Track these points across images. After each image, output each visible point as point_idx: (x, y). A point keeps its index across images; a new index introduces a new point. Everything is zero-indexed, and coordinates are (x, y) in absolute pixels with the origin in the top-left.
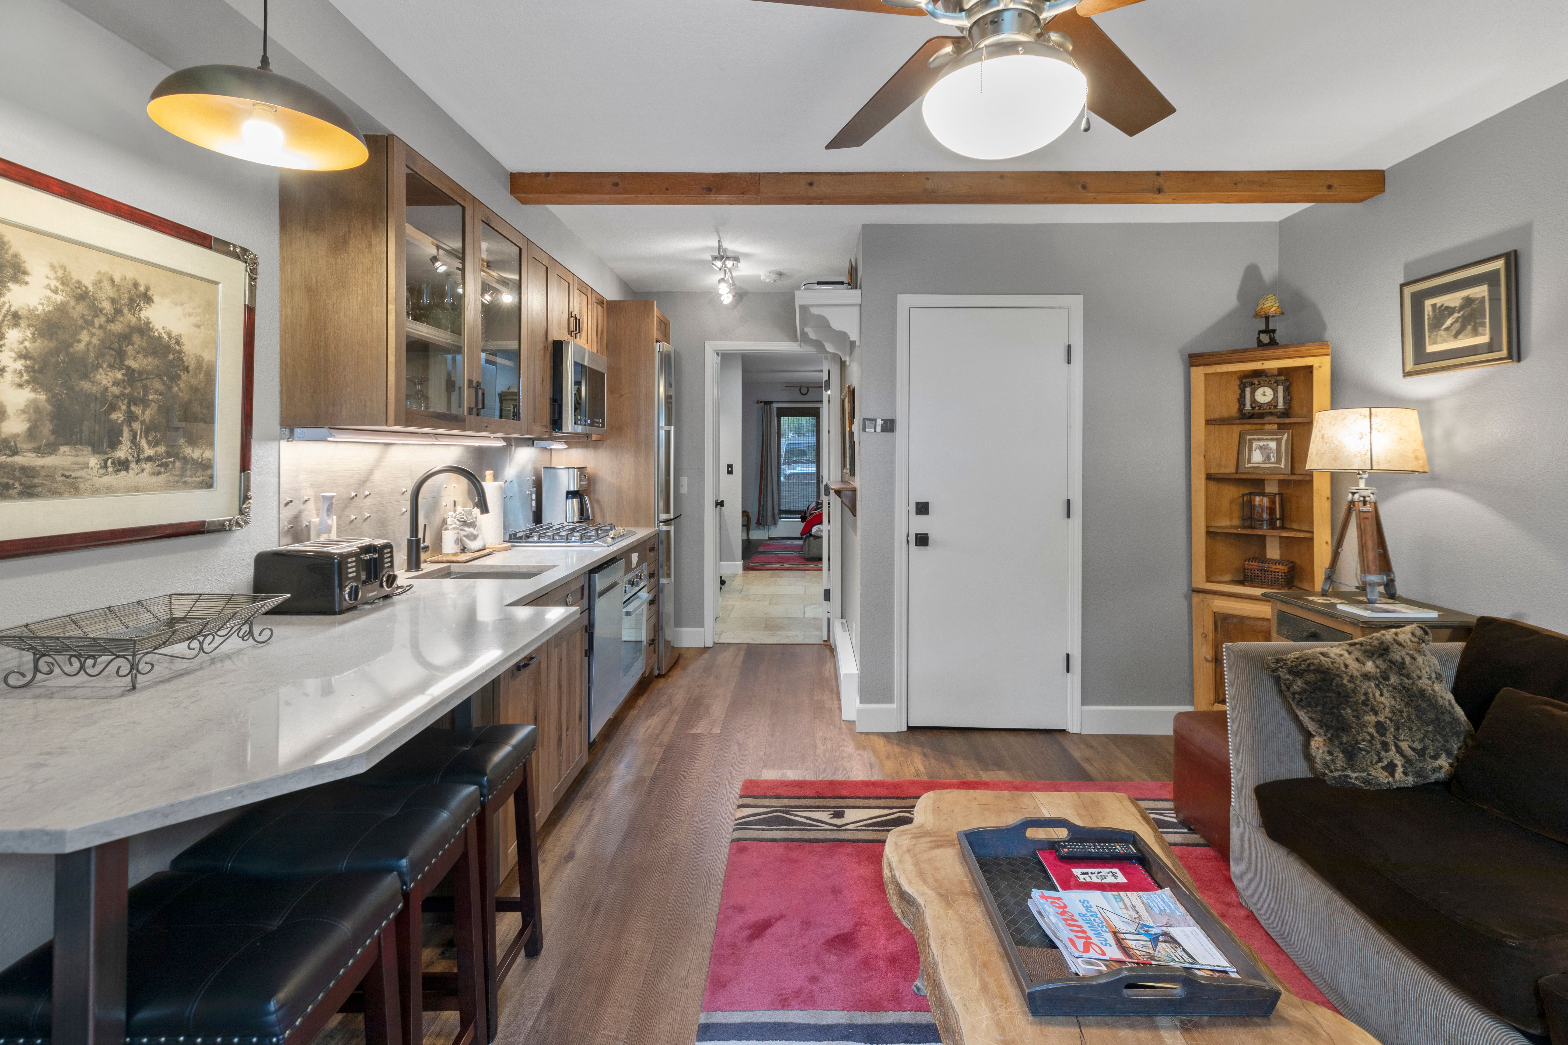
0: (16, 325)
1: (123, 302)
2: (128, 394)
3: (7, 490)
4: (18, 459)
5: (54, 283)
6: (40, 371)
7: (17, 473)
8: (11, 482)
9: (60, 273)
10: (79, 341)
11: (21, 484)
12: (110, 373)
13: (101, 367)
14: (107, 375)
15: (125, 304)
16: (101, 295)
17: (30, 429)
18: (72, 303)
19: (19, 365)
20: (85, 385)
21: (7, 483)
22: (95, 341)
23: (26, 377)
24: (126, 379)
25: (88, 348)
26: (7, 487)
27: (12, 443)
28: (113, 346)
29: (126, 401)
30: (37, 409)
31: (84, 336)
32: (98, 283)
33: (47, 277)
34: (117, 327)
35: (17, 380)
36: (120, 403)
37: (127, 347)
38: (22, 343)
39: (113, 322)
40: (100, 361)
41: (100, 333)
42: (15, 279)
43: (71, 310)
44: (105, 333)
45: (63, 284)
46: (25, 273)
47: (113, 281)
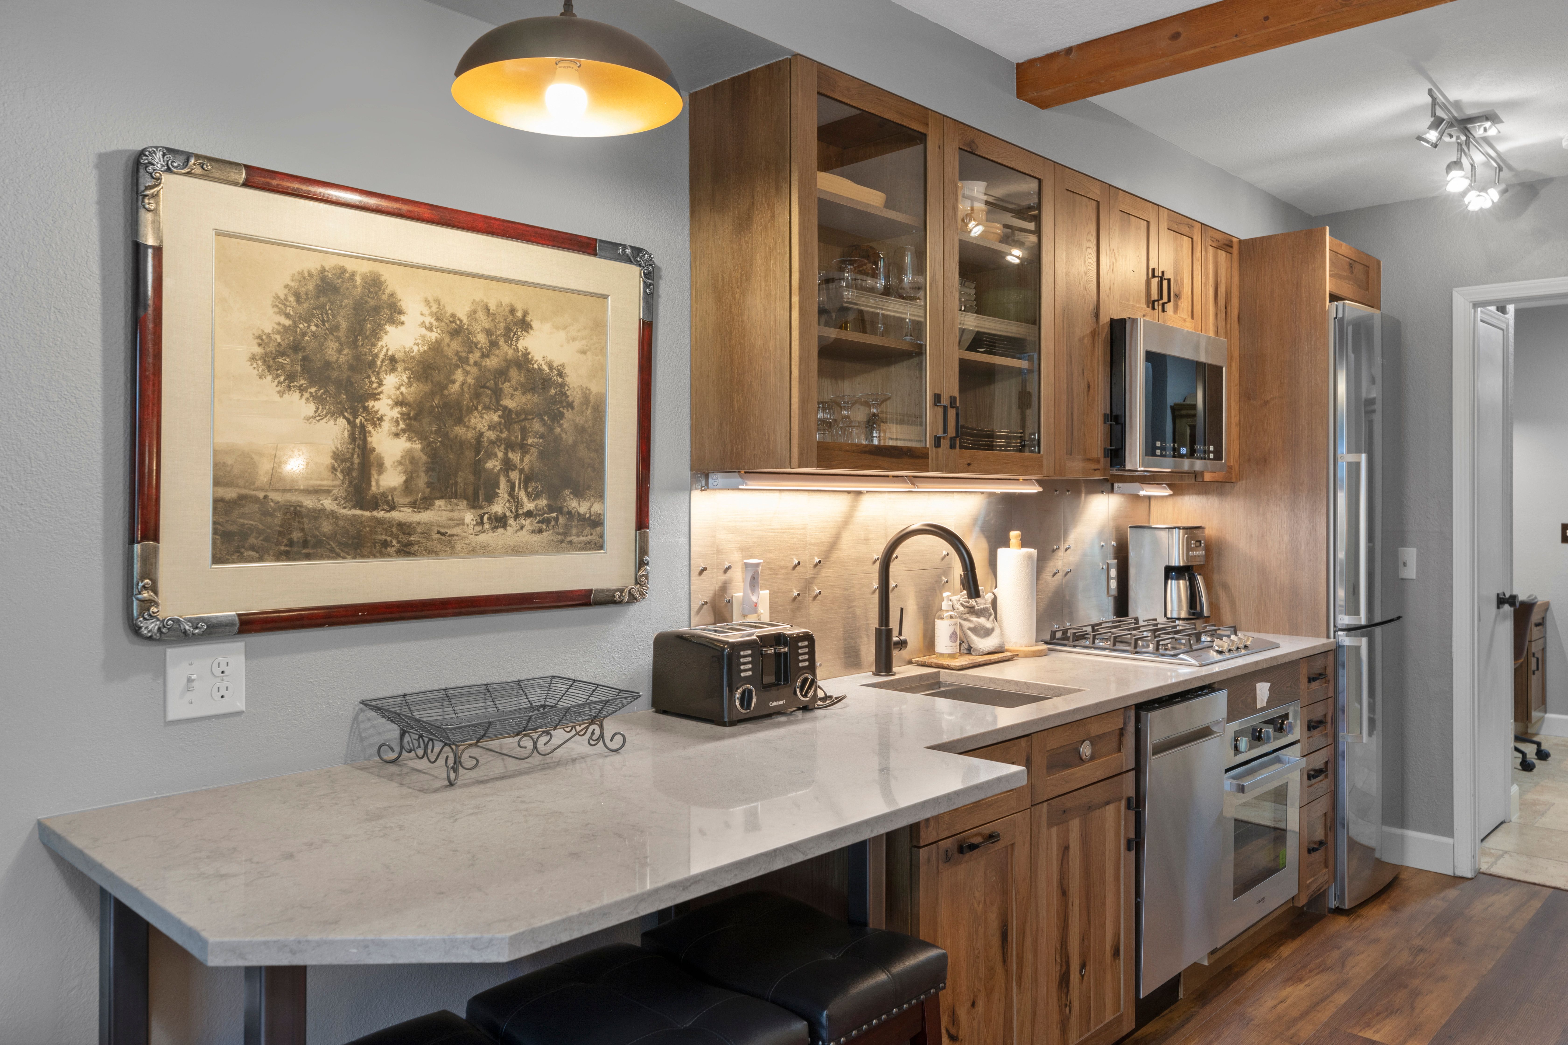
0: (393, 369)
1: (498, 333)
2: (505, 439)
3: (386, 548)
4: (395, 515)
5: (429, 320)
6: (415, 418)
7: (394, 530)
8: (389, 539)
9: (434, 309)
10: (454, 382)
11: (399, 542)
12: (485, 416)
13: (476, 409)
14: (482, 418)
15: (501, 335)
16: (476, 327)
17: (406, 482)
18: (447, 340)
19: (396, 413)
20: (459, 430)
21: (386, 540)
22: (470, 380)
23: (402, 425)
24: (503, 421)
25: (462, 389)
26: (385, 544)
27: (390, 498)
28: (488, 384)
29: (503, 447)
30: (413, 460)
31: (459, 376)
32: (472, 314)
33: (422, 314)
34: (492, 363)
35: (394, 429)
36: (496, 450)
37: (503, 384)
38: (398, 389)
39: (488, 356)
40: (475, 402)
41: (474, 370)
42: (392, 321)
43: (446, 348)
44: (480, 370)
45: (437, 319)
46: (401, 312)
47: (488, 310)
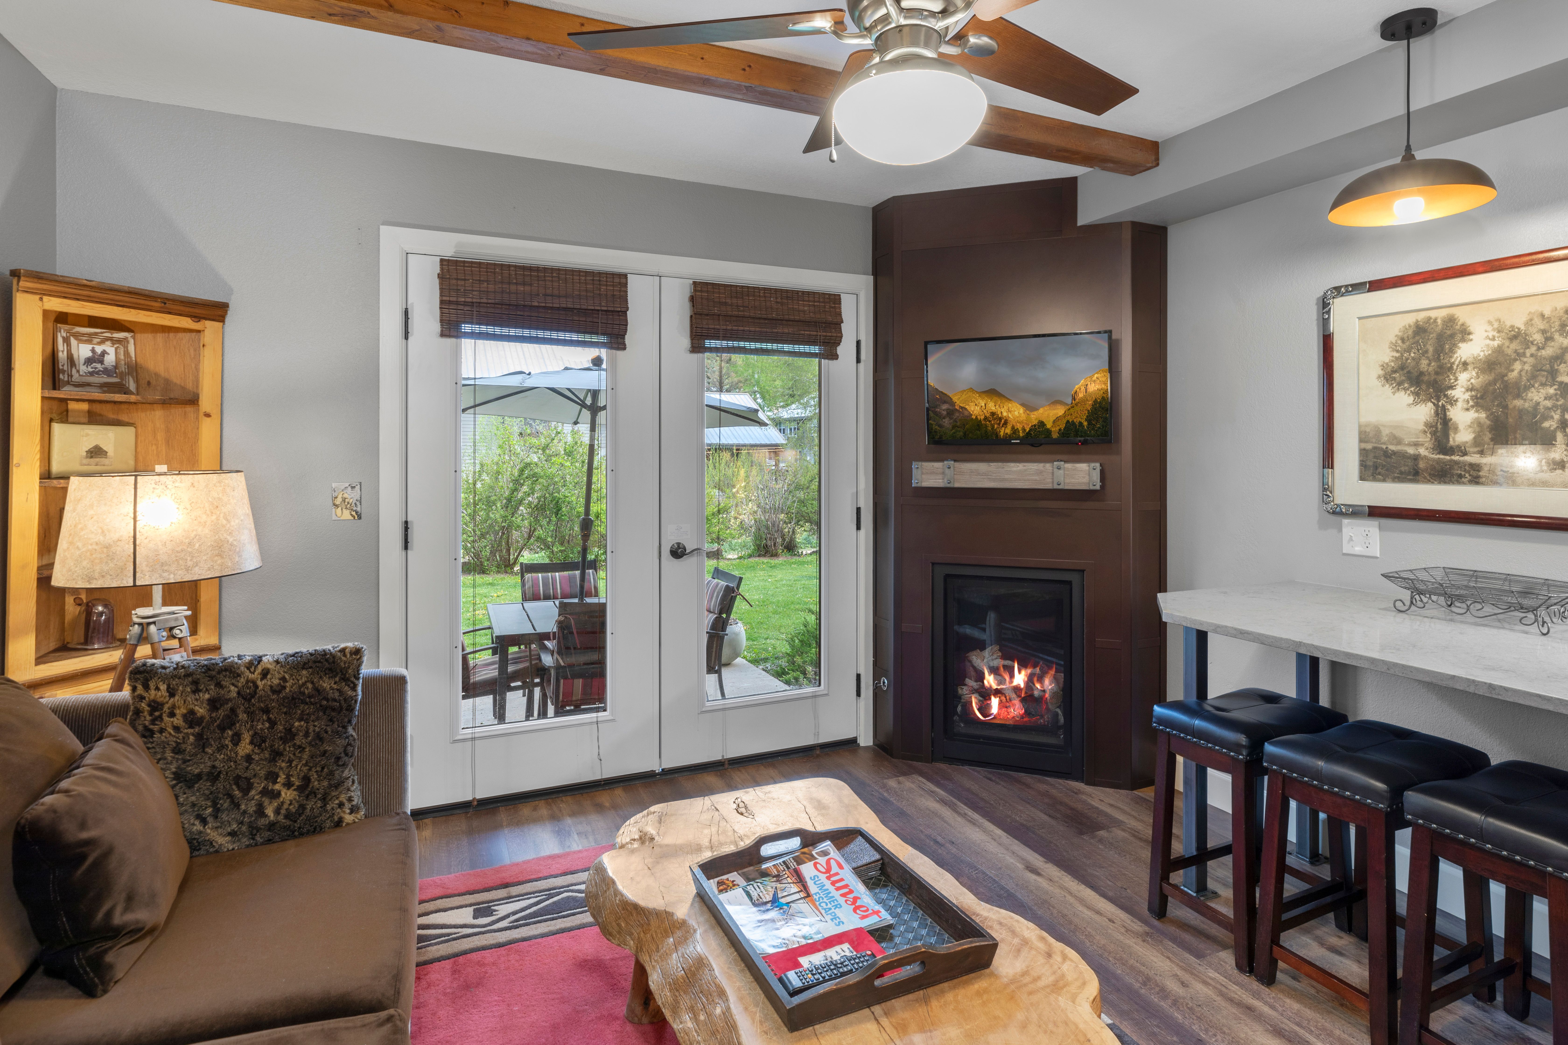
0: (1466, 369)
1: (1553, 330)
2: (1561, 406)
3: (1461, 478)
4: (1467, 459)
5: (1491, 334)
6: (1482, 397)
7: (1467, 468)
8: (1463, 473)
9: (1496, 325)
10: (1513, 371)
11: (1470, 475)
12: (1542, 391)
13: (1533, 386)
14: (1539, 392)
15: (1556, 331)
16: (1533, 330)
17: (1475, 438)
18: (1507, 343)
19: (1467, 396)
20: (1518, 403)
21: (1461, 474)
22: (1527, 367)
23: (1471, 403)
24: (1559, 392)
25: (1520, 375)
26: (1460, 476)
27: (1463, 448)
28: (1544, 368)
29: (1559, 411)
30: (1480, 424)
31: (1517, 366)
32: (1529, 322)
33: (1486, 331)
34: (1548, 352)
35: (1465, 406)
36: (1553, 413)
37: (1558, 366)
38: (1469, 381)
39: (1543, 348)
40: (1532, 382)
41: (1531, 360)
42: (1463, 340)
43: (1506, 349)
44: (1536, 359)
45: (1499, 332)
46: (1469, 334)
47: (1543, 316)
